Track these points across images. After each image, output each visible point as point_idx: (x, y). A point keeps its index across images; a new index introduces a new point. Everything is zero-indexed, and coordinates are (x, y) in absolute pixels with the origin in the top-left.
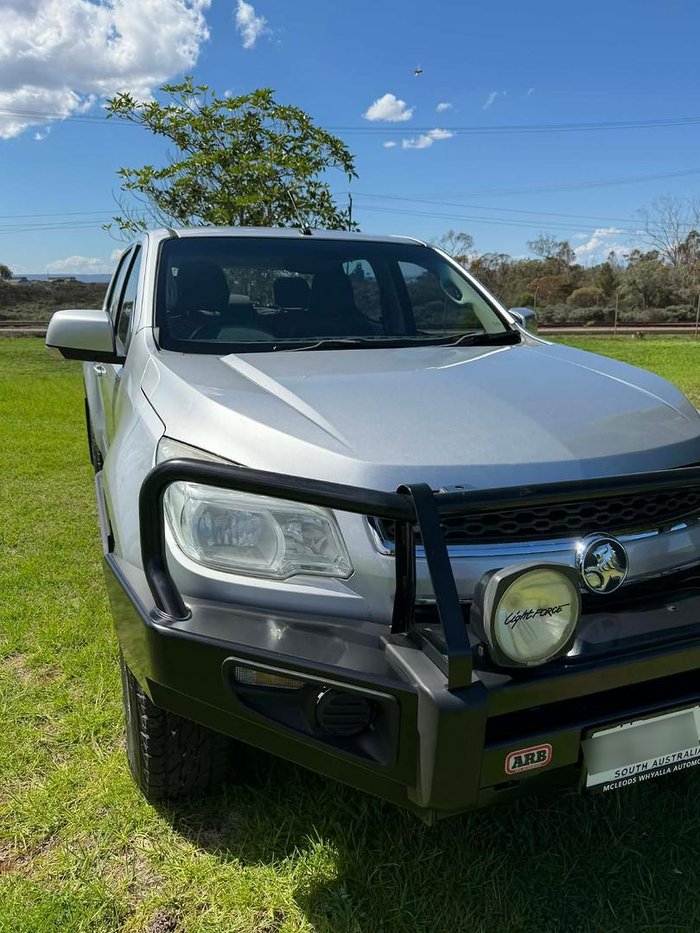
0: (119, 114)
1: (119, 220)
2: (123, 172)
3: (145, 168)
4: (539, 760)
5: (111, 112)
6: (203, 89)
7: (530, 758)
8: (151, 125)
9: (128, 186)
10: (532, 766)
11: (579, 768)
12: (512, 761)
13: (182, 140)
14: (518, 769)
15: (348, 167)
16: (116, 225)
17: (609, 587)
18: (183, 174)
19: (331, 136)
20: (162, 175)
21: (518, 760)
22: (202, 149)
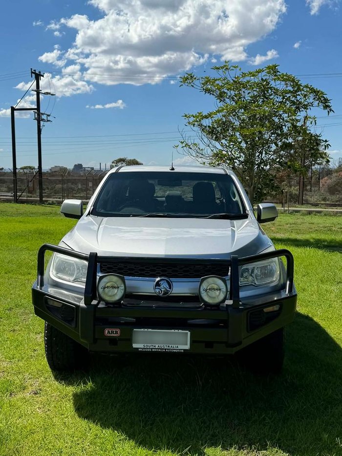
0: (186, 84)
1: (182, 143)
2: (186, 116)
3: (198, 113)
4: (116, 334)
5: (182, 83)
6: (235, 67)
7: (112, 332)
8: (204, 89)
9: (189, 123)
10: (113, 335)
11: (129, 340)
12: (107, 332)
13: (221, 96)
14: (109, 335)
15: (326, 107)
16: (181, 145)
17: (164, 294)
18: (219, 116)
19: (315, 88)
20: (206, 117)
21: (109, 332)
22: (234, 100)
